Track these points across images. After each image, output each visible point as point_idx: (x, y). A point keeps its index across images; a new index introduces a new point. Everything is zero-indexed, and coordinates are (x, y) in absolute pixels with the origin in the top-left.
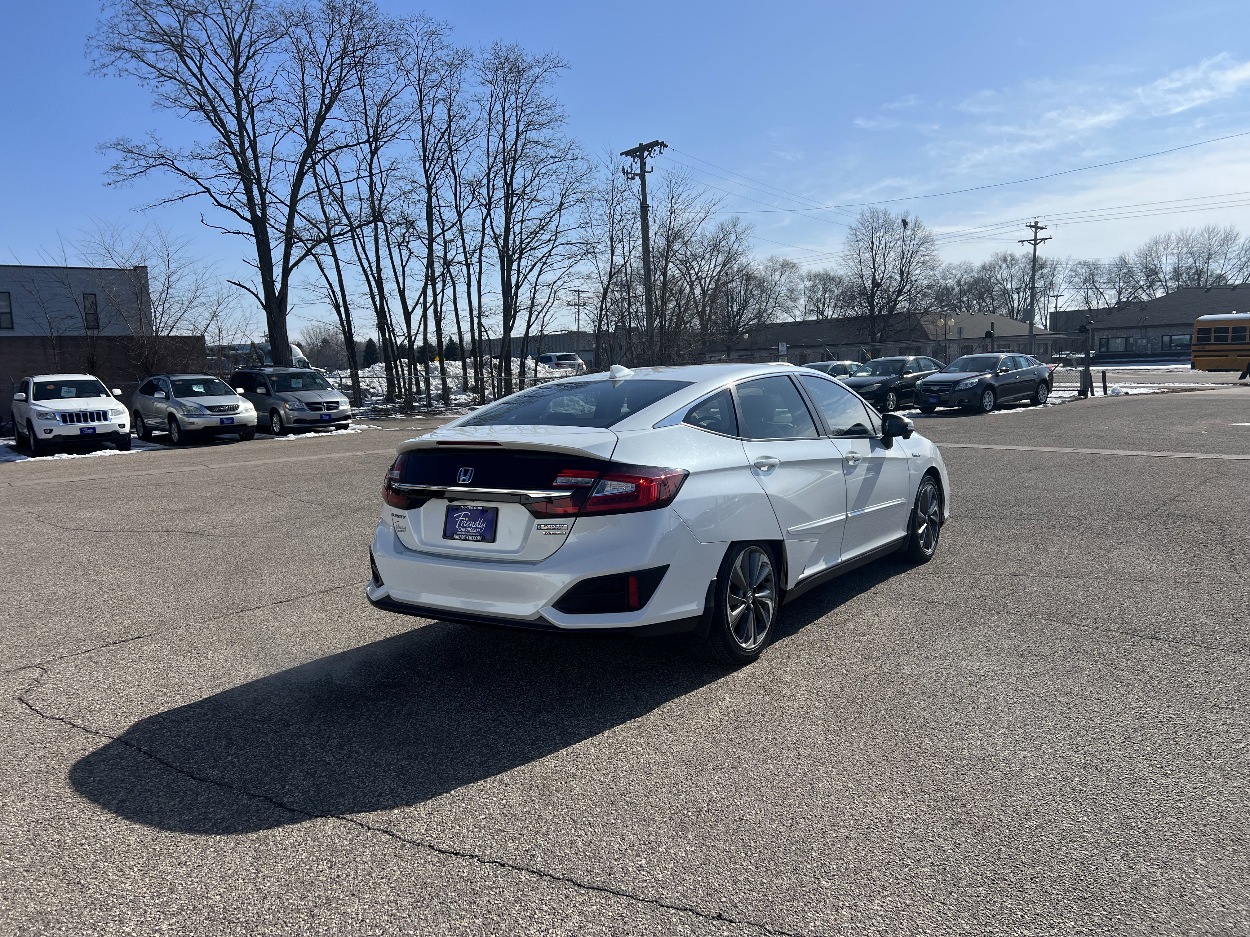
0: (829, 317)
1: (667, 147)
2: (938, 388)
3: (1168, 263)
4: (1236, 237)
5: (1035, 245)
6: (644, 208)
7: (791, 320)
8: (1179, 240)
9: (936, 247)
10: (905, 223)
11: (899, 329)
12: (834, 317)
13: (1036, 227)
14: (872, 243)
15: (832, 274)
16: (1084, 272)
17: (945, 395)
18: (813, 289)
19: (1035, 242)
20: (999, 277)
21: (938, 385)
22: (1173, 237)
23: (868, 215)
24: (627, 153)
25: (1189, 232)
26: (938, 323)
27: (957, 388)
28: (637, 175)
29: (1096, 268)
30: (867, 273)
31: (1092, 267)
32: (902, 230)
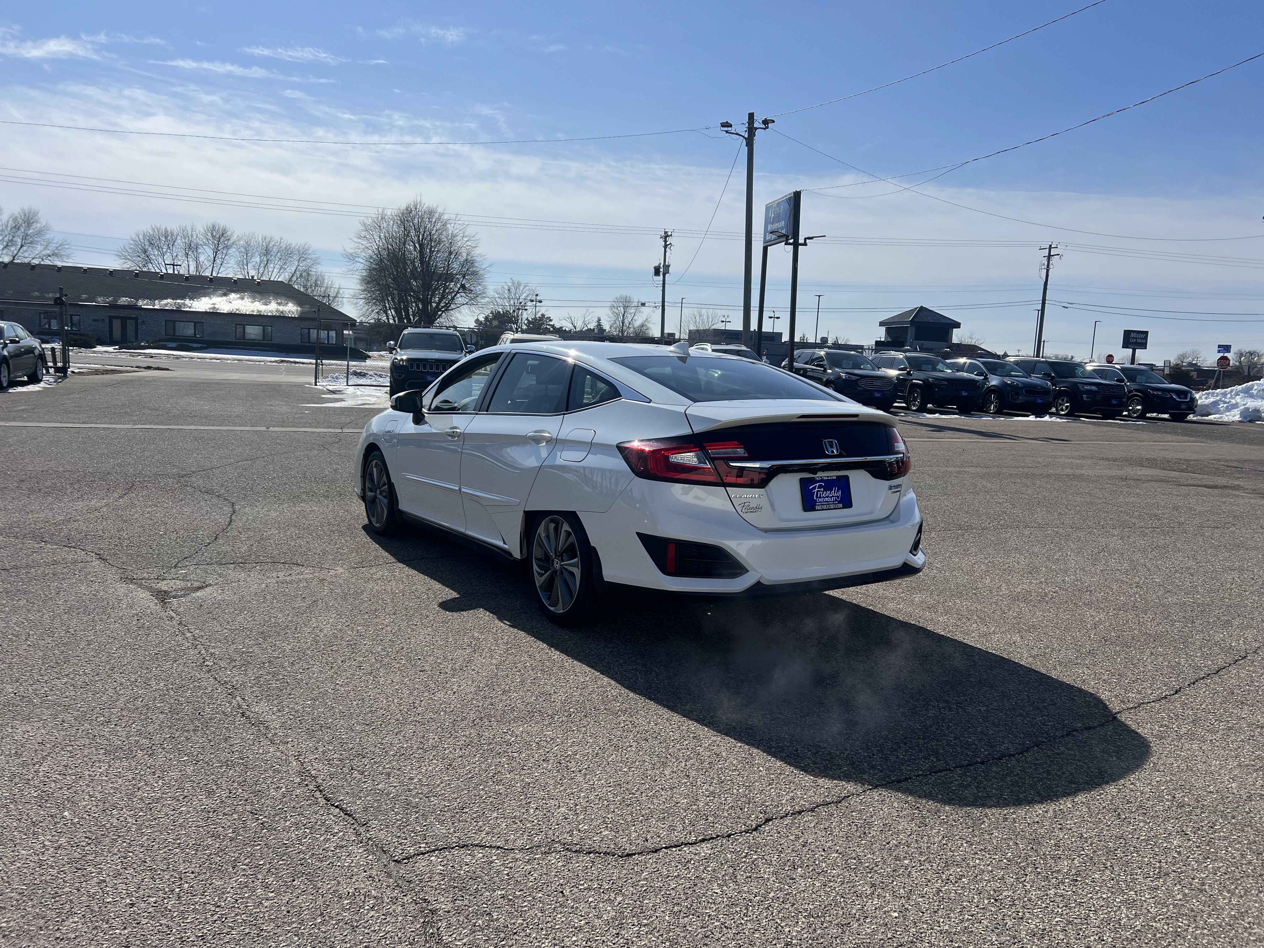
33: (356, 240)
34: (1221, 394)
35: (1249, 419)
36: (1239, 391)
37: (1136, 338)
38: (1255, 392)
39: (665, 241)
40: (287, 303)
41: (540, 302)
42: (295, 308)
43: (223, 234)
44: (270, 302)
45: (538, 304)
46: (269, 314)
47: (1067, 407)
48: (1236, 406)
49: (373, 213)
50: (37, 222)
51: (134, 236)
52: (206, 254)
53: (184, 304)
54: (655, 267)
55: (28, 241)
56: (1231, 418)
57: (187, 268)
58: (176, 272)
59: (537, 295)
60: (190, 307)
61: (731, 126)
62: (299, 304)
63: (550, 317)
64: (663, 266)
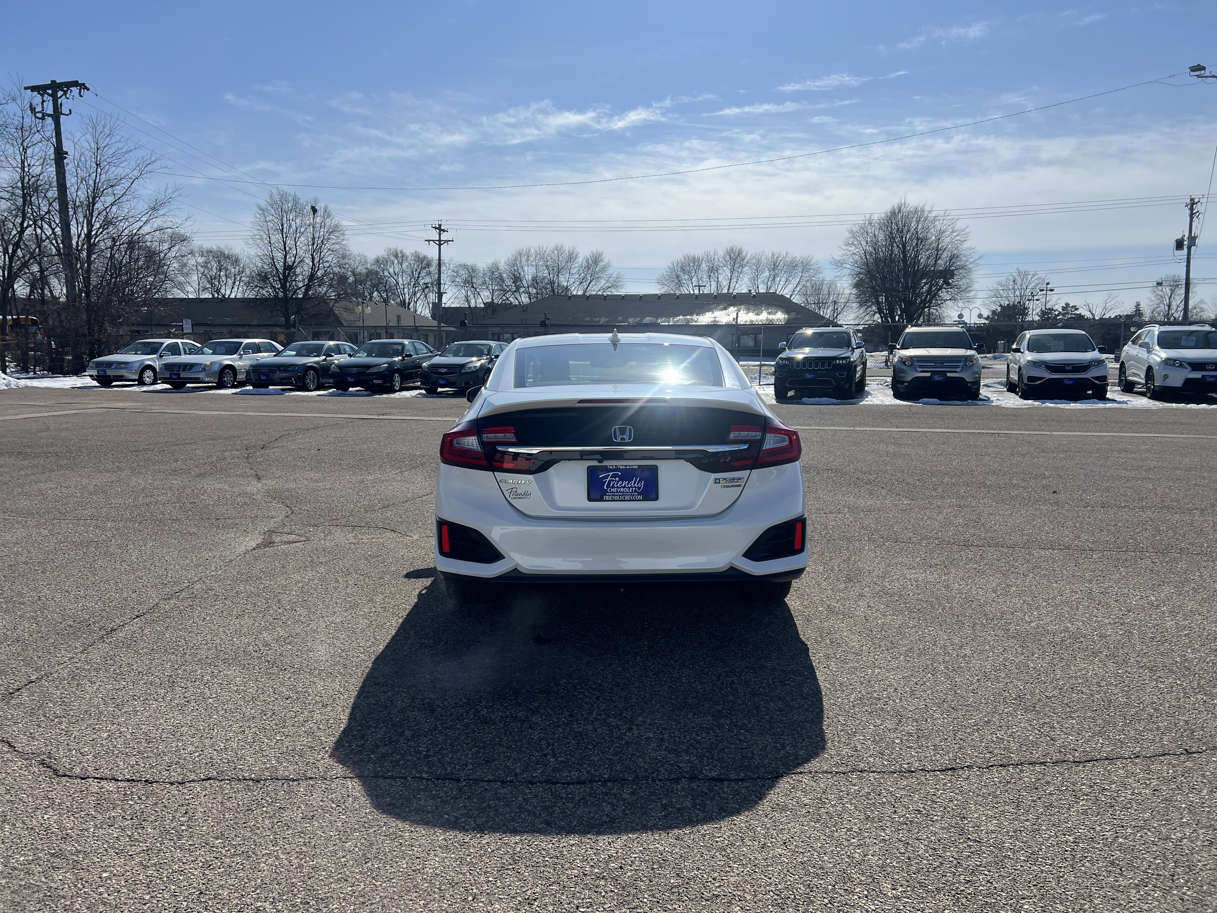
0: (227, 296)
1: (88, 89)
2: (446, 370)
3: (528, 273)
4: (576, 256)
5: (440, 245)
6: (60, 155)
7: (182, 296)
8: (536, 254)
9: (346, 237)
10: (314, 210)
11: (314, 313)
12: (233, 296)
13: (439, 229)
14: (282, 225)
15: (227, 253)
16: (464, 274)
17: (452, 377)
18: (205, 265)
19: (440, 243)
20: (391, 270)
21: (445, 368)
22: (532, 251)
23: (277, 198)
24: (33, 89)
25: (545, 249)
26: (356, 310)
27: (463, 371)
28: (49, 115)
29: (474, 270)
30: (279, 255)
31: (471, 271)
32: (311, 216)
33: (844, 247)
39: (1192, 209)
40: (777, 312)
41: (1052, 290)
42: (783, 316)
43: (739, 255)
44: (762, 313)
45: (1049, 293)
46: (760, 323)
49: (860, 219)
50: (602, 261)
51: (671, 266)
52: (724, 275)
53: (692, 319)
54: (1176, 240)
55: (595, 277)
57: (710, 289)
58: (701, 292)
59: (1048, 284)
60: (696, 322)
61: (1203, 68)
62: (787, 312)
63: (1075, 306)
64: (1188, 238)
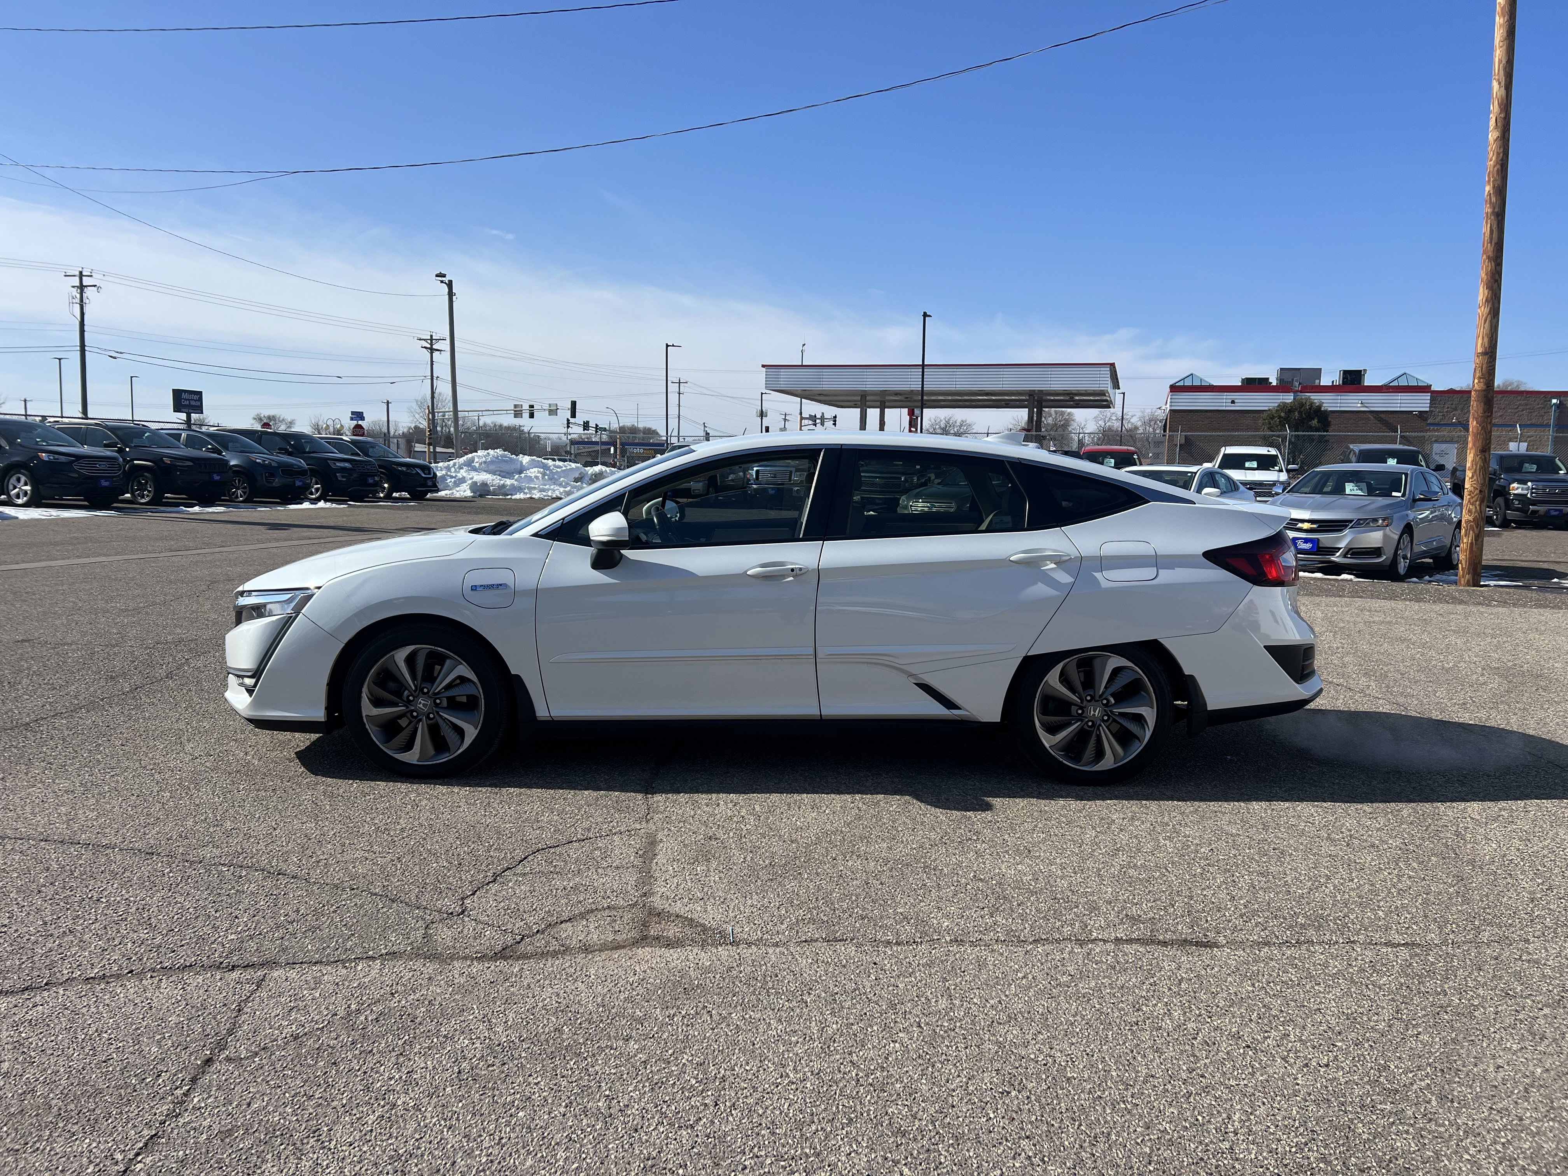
34: (445, 468)
35: (478, 493)
36: (462, 464)
37: (189, 400)
38: (477, 465)
47: (317, 490)
48: (463, 480)
56: (462, 493)
